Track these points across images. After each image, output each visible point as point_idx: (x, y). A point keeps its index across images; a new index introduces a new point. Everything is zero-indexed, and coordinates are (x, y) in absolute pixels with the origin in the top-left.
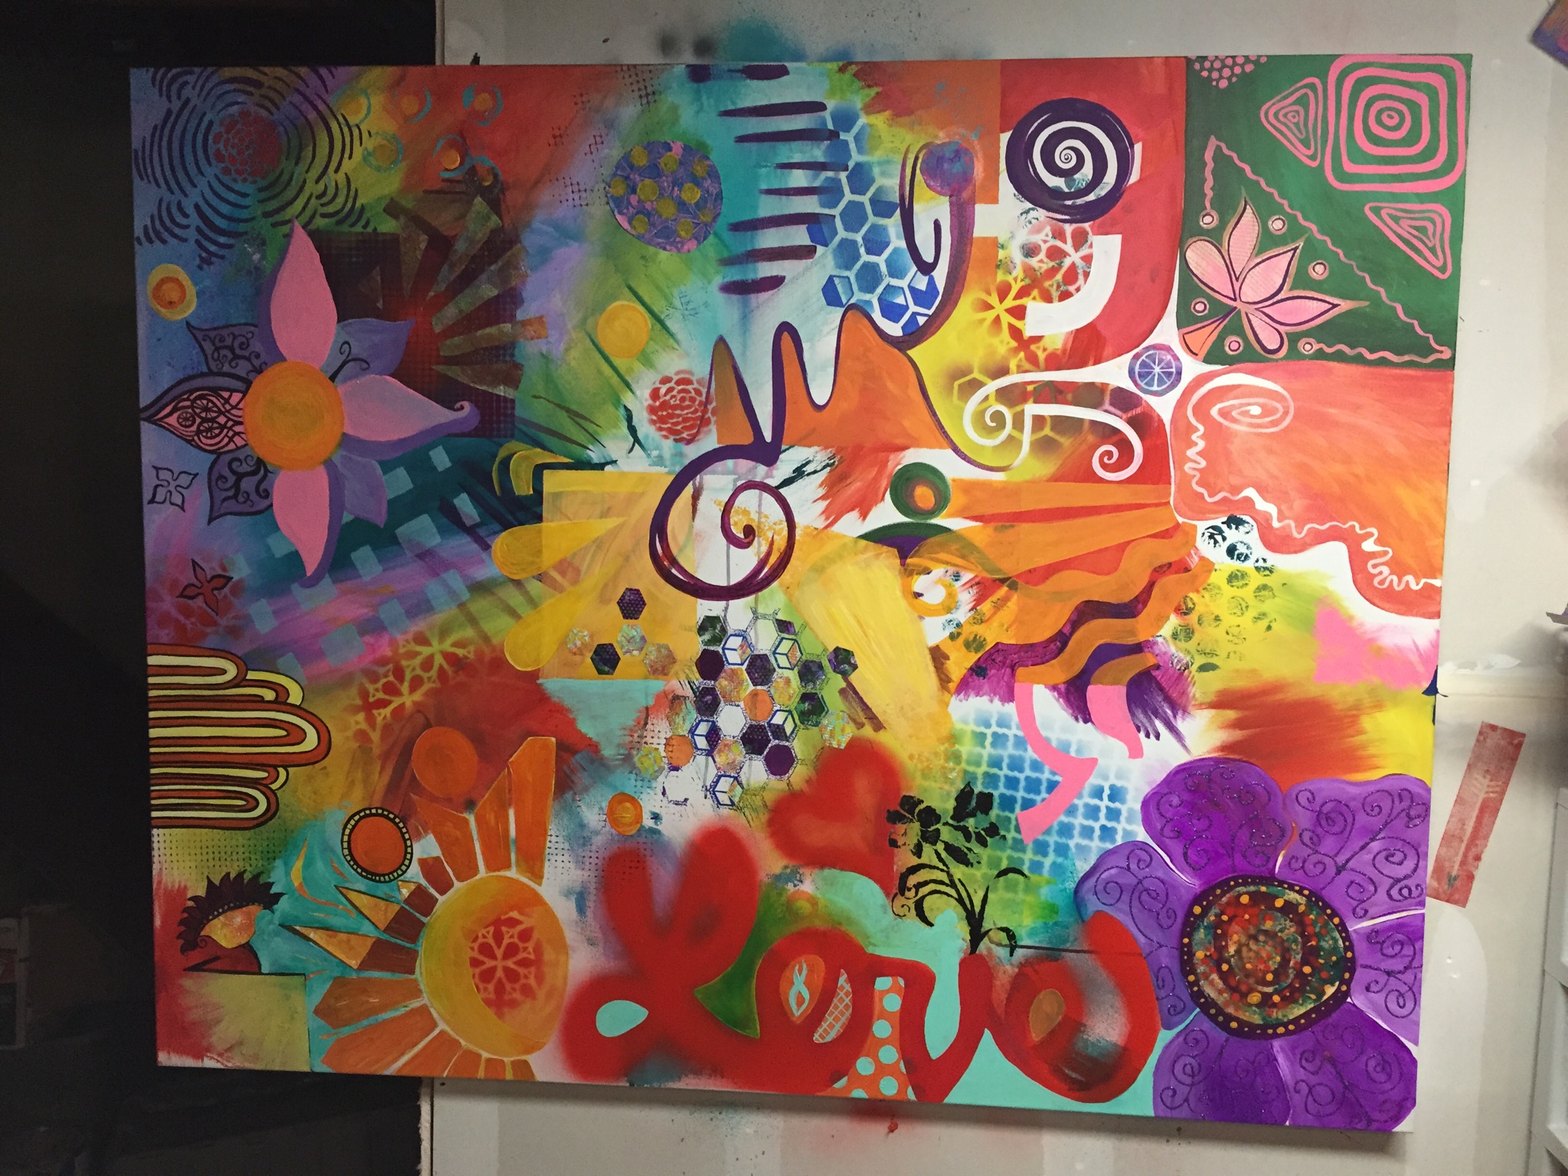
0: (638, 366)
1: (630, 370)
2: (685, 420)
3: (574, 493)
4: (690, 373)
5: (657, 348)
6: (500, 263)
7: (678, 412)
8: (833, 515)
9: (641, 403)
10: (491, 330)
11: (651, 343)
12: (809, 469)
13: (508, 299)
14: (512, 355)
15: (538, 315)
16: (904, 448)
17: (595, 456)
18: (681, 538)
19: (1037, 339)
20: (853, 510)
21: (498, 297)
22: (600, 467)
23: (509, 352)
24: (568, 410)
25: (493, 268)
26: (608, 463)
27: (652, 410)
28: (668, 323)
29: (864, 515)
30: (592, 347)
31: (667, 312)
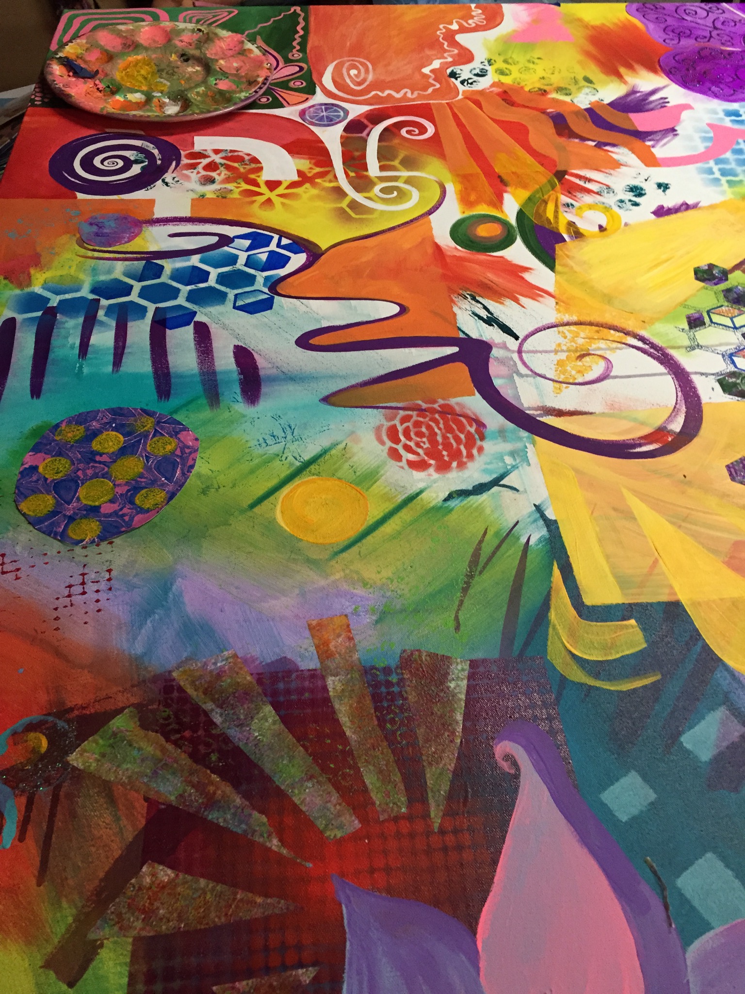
0: (378, 488)
1: (386, 497)
2: (449, 429)
3: (607, 557)
4: (378, 430)
5: (346, 466)
6: (209, 706)
7: (439, 439)
8: (535, 292)
9: (435, 481)
10: (343, 712)
11: (339, 474)
12: (484, 314)
13: (281, 686)
14: (387, 670)
15: (307, 633)
16: (437, 247)
17: (537, 534)
18: (625, 425)
19: (300, 173)
20: (523, 278)
21: (276, 706)
22: (552, 525)
23: (381, 677)
24: (470, 576)
25: (218, 719)
26: (543, 516)
27: (443, 467)
28: (307, 457)
29: (526, 269)
30: (355, 549)
31: (290, 458)
